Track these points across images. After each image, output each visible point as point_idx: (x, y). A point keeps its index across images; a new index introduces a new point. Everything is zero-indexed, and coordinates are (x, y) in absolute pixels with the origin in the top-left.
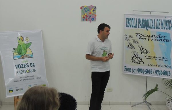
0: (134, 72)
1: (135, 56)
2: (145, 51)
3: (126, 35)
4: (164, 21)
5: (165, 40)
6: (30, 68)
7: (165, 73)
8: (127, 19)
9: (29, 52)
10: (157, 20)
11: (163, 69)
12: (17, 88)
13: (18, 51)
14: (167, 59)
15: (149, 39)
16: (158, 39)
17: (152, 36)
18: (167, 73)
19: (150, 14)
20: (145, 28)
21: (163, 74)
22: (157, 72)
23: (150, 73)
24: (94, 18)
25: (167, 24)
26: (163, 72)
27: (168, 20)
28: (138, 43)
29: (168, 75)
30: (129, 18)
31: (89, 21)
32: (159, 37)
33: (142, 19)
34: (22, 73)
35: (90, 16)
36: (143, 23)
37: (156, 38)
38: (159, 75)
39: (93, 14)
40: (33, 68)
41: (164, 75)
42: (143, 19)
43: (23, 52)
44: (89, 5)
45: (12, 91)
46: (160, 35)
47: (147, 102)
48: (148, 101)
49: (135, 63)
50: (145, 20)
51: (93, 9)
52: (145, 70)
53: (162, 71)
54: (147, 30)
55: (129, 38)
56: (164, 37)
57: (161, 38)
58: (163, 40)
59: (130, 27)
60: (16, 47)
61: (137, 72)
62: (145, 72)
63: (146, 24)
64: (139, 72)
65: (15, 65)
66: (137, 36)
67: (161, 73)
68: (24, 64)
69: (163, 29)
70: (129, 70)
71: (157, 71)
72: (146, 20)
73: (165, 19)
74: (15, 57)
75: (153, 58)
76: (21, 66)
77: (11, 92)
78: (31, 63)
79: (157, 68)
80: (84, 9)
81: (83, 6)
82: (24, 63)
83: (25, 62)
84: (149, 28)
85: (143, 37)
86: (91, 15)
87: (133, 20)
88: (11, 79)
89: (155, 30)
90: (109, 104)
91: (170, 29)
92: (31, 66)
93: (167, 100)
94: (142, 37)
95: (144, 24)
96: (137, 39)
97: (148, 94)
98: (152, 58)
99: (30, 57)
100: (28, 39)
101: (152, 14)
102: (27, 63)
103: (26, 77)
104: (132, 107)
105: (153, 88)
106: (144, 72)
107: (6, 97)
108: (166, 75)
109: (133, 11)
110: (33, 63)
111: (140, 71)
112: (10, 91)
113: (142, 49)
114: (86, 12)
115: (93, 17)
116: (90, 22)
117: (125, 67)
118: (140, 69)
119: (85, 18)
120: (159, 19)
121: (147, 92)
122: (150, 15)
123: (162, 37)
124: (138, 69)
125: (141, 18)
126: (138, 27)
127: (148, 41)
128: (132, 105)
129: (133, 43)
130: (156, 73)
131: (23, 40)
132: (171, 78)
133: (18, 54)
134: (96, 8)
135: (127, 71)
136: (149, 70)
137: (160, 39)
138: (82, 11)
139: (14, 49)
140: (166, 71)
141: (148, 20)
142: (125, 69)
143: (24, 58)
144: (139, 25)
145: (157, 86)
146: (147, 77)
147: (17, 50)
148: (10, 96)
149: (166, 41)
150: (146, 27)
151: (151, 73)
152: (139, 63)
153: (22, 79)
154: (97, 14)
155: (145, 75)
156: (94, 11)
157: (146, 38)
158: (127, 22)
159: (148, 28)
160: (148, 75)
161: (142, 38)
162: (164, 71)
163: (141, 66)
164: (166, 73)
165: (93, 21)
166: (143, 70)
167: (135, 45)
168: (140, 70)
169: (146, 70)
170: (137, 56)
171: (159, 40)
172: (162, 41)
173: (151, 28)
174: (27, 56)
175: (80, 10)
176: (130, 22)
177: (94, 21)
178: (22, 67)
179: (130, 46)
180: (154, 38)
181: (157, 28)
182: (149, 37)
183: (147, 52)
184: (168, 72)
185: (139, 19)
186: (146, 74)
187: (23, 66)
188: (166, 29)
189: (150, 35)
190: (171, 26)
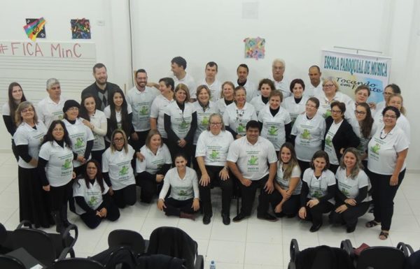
4: (375, 63)
5: (375, 90)
10: (366, 62)
15: (353, 87)
17: (359, 83)
25: (379, 68)
42: (347, 59)
46: (369, 82)
50: (350, 61)
54: (352, 74)
56: (375, 85)
63: (351, 65)
69: (373, 74)
73: (377, 62)
84: (355, 72)
85: (346, 83)
89: (363, 75)
91: (382, 76)
95: (348, 66)
120: (368, 61)
122: (356, 54)
125: (344, 58)
126: (341, 70)
141: (354, 60)
144: (342, 66)
150: (350, 70)
157: (351, 84)
159: (353, 72)
161: (345, 85)
173: (357, 72)
181: (365, 73)
182: (354, 84)
188: (378, 75)
189: (355, 82)
190: (384, 71)
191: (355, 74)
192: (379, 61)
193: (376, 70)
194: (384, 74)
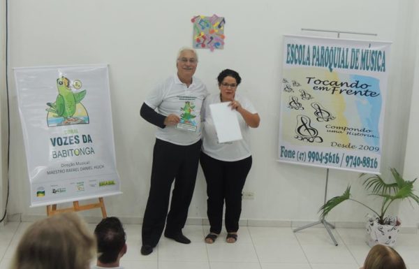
0: (300, 158)
1: (304, 125)
2: (325, 115)
3: (285, 81)
4: (367, 52)
5: (368, 93)
6: (82, 145)
7: (366, 162)
8: (289, 45)
9: (80, 112)
10: (353, 50)
11: (362, 154)
12: (54, 188)
13: (58, 108)
14: (370, 134)
15: (334, 90)
16: (354, 89)
17: (342, 84)
18: (371, 162)
19: (338, 36)
20: (326, 66)
21: (361, 165)
22: (350, 161)
23: (334, 162)
24: (220, 43)
25: (372, 59)
26: (362, 160)
27: (377, 52)
28: (310, 97)
29: (372, 167)
30: (293, 45)
31: (209, 48)
32: (356, 86)
33: (320, 48)
34: (65, 155)
35: (212, 38)
36: (322, 56)
37: (349, 88)
38: (353, 166)
39: (217, 34)
40: (87, 144)
41: (364, 166)
42: (323, 48)
43: (68, 110)
44: (211, 15)
45: (44, 192)
46: (358, 82)
47: (327, 223)
48: (327, 221)
49: (302, 139)
50: (327, 50)
51: (218, 23)
52: (324, 155)
53: (359, 158)
54: (331, 70)
55: (292, 87)
56: (367, 86)
57: (360, 89)
58: (363, 93)
59: (296, 63)
60: (53, 101)
61: (308, 159)
62: (324, 160)
63: (329, 57)
64: (312, 159)
65: (51, 139)
66: (309, 83)
67: (357, 162)
68: (70, 137)
69: (364, 69)
70: (290, 154)
71: (348, 158)
72: (330, 49)
73: (369, 49)
74: (52, 121)
75: (343, 131)
76: (63, 142)
77: (41, 194)
78: (83, 136)
79: (349, 152)
80: (199, 23)
81: (197, 17)
82: (70, 135)
83: (72, 131)
84: (335, 67)
85: (321, 85)
86: (213, 35)
87: (301, 48)
88: (40, 169)
89: (349, 71)
90: (247, 226)
91: (378, 70)
92: (84, 142)
93: (368, 219)
94: (319, 86)
95: (326, 58)
96: (309, 88)
97: (330, 205)
98: (341, 130)
99: (83, 123)
100: (79, 84)
101: (343, 37)
102: (75, 134)
103: (72, 165)
104: (295, 231)
105: (341, 194)
106: (321, 160)
107: (30, 205)
108: (368, 167)
109: (302, 29)
110: (89, 136)
111: (314, 158)
112: (38, 193)
113: (319, 112)
114: (203, 28)
115: (217, 39)
116: (212, 50)
117: (282, 147)
118: (314, 153)
119: (200, 42)
120: (354, 47)
121: (327, 201)
122: (337, 38)
123: (361, 87)
124: (310, 152)
125: (319, 45)
126: (313, 65)
127: (333, 93)
128: (295, 228)
129: (300, 98)
130: (348, 162)
131: (68, 86)
132: (379, 173)
133: (56, 114)
134: (224, 21)
135: (286, 156)
136: (332, 155)
137: (357, 90)
138: (195, 27)
139: (49, 104)
140: (369, 158)
141: (334, 49)
142: (282, 151)
143: (69, 124)
144: (315, 59)
145: (348, 191)
146: (328, 169)
147: (56, 106)
148: (39, 204)
149: (371, 94)
150: (328, 65)
151: (337, 163)
152: (311, 140)
153: (65, 168)
154: (225, 34)
155: (323, 166)
156: (219, 26)
157: (329, 87)
158: (288, 54)
159: (333, 67)
160: (330, 166)
161: (320, 88)
162: (365, 157)
163: (316, 147)
164: (368, 162)
165: (217, 48)
166: (320, 154)
167: (305, 103)
168: (313, 156)
169: (327, 154)
170: (307, 125)
171: (356, 93)
172: (361, 94)
173: (339, 66)
174: (76, 119)
175: (191, 25)
176: (295, 54)
177: (221, 49)
178: (65, 144)
179: (294, 104)
180: (344, 87)
181: (352, 67)
182: (335, 86)
183: (329, 118)
184: (372, 160)
185: (314, 48)
186: (326, 163)
187: (68, 142)
188: (372, 69)
189: (336, 83)
190: (380, 64)
191: (335, 69)
192: (372, 49)
193: (369, 62)
194: (381, 68)
